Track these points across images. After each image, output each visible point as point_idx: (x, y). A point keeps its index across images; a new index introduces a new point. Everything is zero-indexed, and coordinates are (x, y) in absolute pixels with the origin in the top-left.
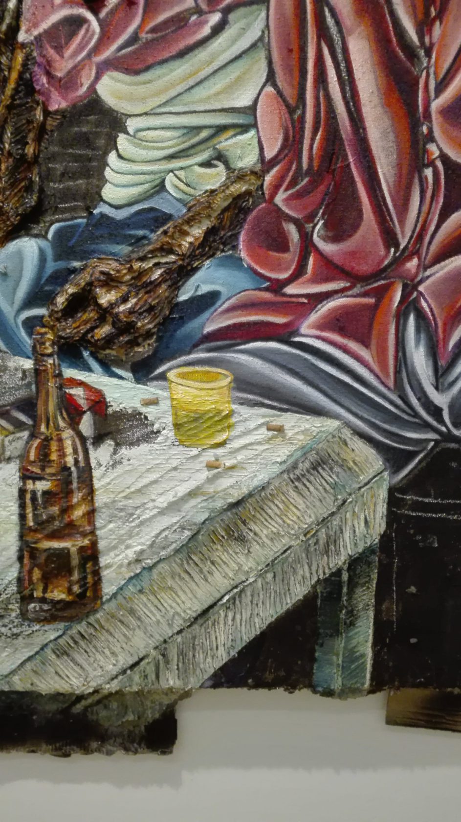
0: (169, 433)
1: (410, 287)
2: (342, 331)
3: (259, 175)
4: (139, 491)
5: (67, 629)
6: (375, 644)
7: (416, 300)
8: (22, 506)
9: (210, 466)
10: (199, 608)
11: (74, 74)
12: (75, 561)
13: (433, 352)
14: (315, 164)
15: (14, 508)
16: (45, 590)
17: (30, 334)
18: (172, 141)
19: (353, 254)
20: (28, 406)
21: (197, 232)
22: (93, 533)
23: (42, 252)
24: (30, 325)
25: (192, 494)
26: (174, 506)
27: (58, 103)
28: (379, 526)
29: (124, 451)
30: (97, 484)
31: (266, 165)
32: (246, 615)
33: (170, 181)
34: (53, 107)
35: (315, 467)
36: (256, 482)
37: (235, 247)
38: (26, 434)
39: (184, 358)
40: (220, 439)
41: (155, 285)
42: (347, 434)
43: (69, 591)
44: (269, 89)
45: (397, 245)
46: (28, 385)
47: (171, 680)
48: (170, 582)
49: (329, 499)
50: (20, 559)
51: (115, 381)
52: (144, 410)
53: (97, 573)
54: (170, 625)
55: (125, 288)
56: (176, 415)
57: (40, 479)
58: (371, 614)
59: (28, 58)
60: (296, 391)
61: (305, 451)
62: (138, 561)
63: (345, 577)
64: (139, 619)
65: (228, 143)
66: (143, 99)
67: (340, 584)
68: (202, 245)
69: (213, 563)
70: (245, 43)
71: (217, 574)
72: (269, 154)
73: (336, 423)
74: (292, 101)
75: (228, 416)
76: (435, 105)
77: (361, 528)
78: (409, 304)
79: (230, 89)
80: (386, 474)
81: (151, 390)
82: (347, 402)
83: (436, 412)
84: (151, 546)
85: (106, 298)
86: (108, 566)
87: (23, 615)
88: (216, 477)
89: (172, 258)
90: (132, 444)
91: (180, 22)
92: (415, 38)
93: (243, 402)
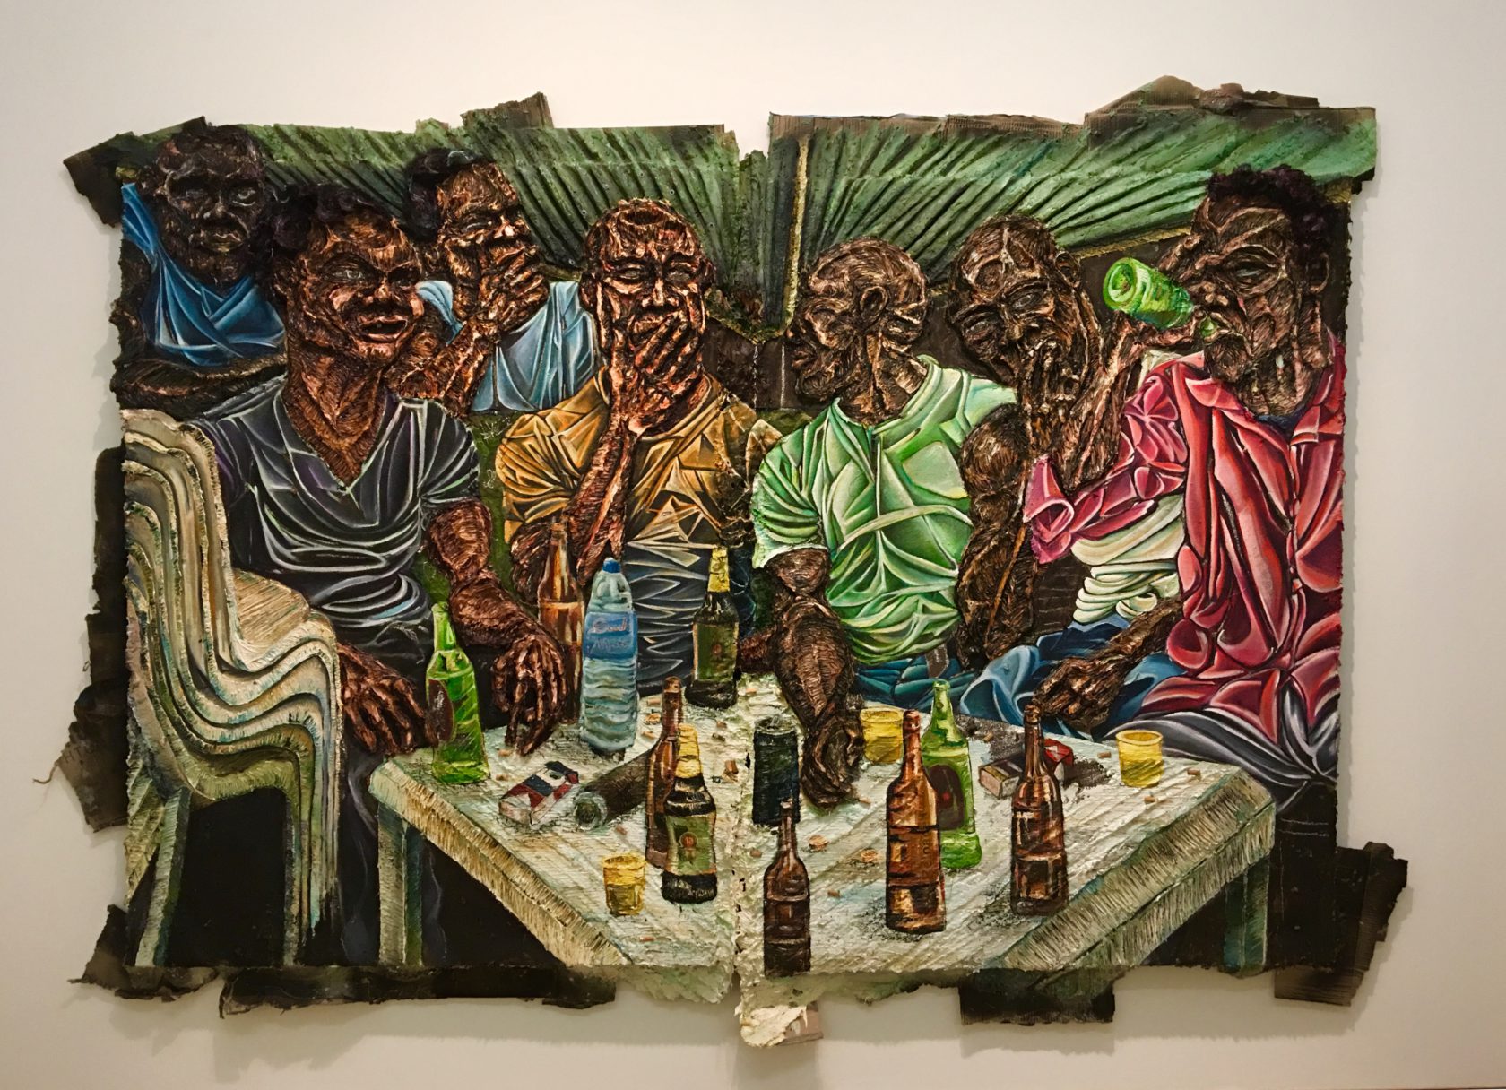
0: (1118, 777)
1: (1286, 673)
2: (1239, 704)
3: (1181, 603)
4: (1096, 819)
5: (1043, 921)
6: (1268, 931)
7: (1291, 682)
8: (1014, 830)
9: (1147, 801)
10: (1138, 905)
11: (1057, 540)
12: (1051, 871)
13: (1304, 718)
14: (1218, 594)
15: (1009, 832)
16: (1028, 893)
17: (1022, 709)
18: (1121, 581)
19: (1245, 652)
20: (1020, 759)
21: (1138, 639)
22: (1063, 850)
23: (1032, 654)
24: (1022, 703)
25: (1134, 821)
26: (1121, 831)
27: (1046, 559)
28: (1270, 843)
29: (1085, 791)
30: (1066, 814)
31: (1184, 595)
32: (1173, 910)
33: (1119, 606)
34: (1043, 562)
35: (1223, 800)
36: (1180, 812)
37: (1163, 648)
38: (1017, 779)
39: (1128, 724)
40: (1154, 781)
41: (1109, 674)
42: (1245, 776)
43: (1047, 893)
44: (1186, 547)
45: (1275, 645)
46: (1020, 745)
47: (1120, 960)
48: (1117, 887)
49: (1233, 824)
50: (1012, 869)
51: (1079, 741)
52: (1100, 761)
53: (1065, 880)
54: (1117, 918)
55: (1088, 678)
56: (1123, 764)
57: (1027, 810)
58: (1265, 908)
59: (1028, 534)
60: (1208, 746)
61: (1215, 789)
62: (1094, 870)
63: (1246, 880)
64: (1095, 914)
65: (1157, 582)
66: (1101, 556)
67: (1242, 887)
68: (1141, 648)
69: (1149, 871)
70: (1170, 519)
71: (1152, 880)
72: (1186, 588)
73: (1237, 769)
74: (1202, 554)
75: (1159, 765)
76: (1298, 554)
77: (1256, 844)
78: (1286, 685)
79: (1160, 548)
80: (1274, 805)
81: (1104, 747)
82: (1244, 754)
83: (1308, 759)
84: (1104, 859)
85: (1077, 685)
86: (1073, 874)
87: (1014, 910)
88: (1152, 809)
89: (1121, 656)
90: (1094, 785)
91: (1126, 507)
92: (1283, 512)
93: (1170, 755)
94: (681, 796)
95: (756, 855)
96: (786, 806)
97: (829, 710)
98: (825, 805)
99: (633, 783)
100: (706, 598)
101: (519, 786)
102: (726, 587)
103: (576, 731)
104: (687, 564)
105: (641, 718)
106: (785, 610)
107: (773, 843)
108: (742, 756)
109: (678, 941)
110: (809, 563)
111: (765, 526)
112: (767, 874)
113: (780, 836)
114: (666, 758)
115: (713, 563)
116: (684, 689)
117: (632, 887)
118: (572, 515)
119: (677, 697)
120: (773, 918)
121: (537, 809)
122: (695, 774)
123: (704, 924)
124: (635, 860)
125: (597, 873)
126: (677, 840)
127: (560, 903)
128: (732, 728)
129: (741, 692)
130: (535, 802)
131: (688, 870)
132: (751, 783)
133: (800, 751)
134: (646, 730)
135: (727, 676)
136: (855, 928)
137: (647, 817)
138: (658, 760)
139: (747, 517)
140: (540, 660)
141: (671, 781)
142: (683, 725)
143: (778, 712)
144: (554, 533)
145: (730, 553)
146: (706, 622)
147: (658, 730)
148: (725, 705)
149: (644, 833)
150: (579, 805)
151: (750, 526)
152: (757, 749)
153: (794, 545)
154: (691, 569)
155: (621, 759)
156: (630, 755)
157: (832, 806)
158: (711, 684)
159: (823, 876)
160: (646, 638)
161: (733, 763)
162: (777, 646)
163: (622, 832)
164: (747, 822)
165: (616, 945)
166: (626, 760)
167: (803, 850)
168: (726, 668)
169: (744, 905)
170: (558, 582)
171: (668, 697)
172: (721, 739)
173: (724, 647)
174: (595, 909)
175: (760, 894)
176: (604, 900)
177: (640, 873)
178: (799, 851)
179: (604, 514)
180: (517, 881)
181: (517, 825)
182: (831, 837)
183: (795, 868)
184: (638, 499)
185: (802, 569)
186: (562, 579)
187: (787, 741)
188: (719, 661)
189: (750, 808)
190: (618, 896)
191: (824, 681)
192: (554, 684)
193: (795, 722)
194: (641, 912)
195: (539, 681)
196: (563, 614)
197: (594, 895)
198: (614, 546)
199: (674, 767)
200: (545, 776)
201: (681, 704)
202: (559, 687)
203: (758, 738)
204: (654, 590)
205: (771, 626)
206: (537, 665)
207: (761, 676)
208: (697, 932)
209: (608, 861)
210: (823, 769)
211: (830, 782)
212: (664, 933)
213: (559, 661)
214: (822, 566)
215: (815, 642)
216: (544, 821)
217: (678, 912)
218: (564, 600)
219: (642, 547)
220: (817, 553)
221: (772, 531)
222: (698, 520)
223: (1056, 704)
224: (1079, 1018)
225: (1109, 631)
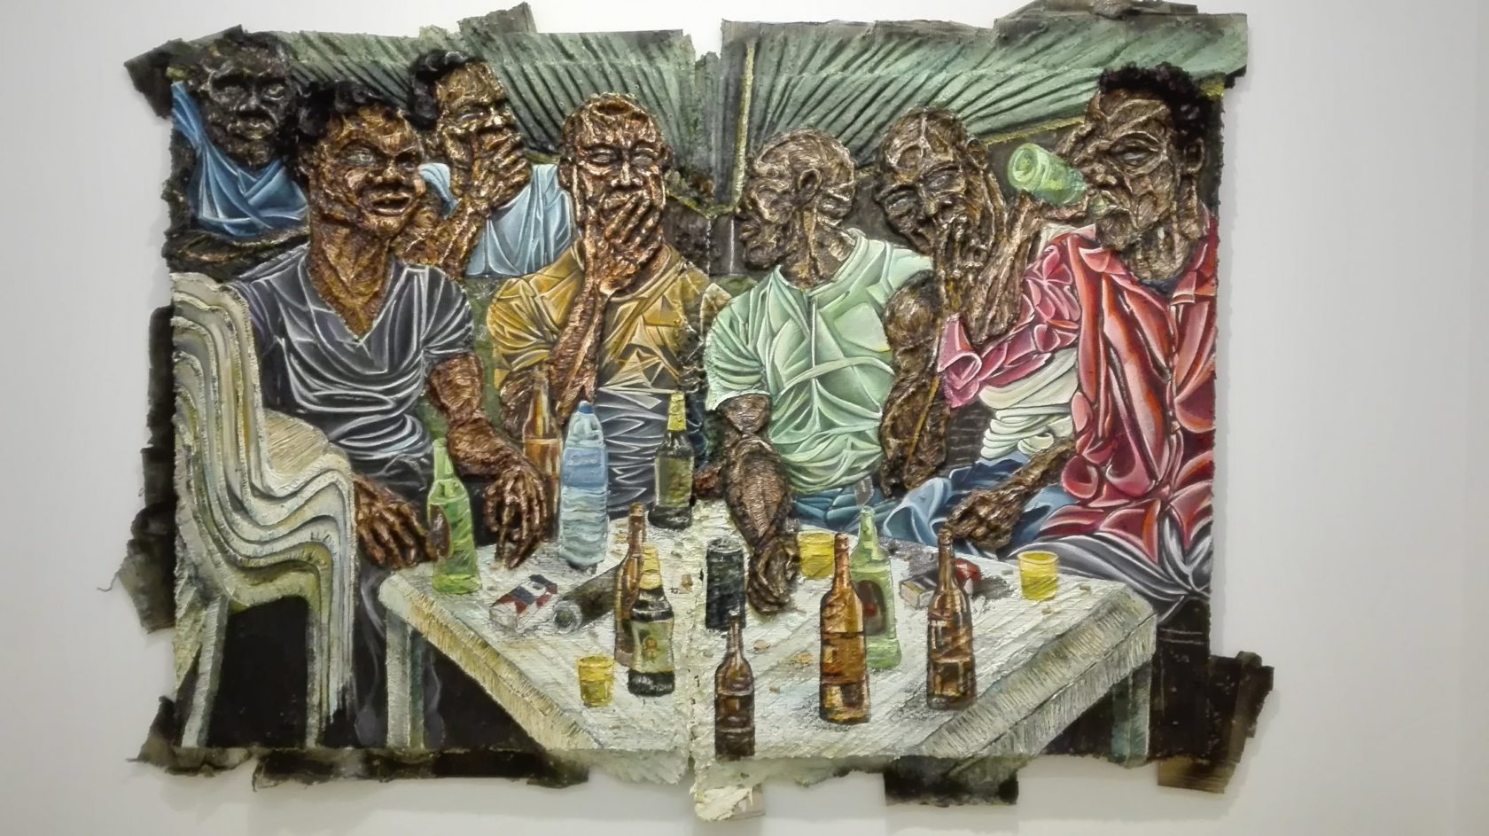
0: (1019, 591)
1: (1165, 503)
2: (1125, 528)
3: (1073, 441)
4: (1000, 628)
5: (955, 715)
6: (1151, 726)
7: (1170, 510)
8: (929, 637)
9: (1045, 612)
10: (1037, 702)
11: (966, 388)
12: (961, 671)
13: (1181, 541)
14: (1107, 435)
15: (925, 638)
16: (942, 690)
17: (936, 532)
18: (1022, 423)
19: (1129, 484)
20: (934, 575)
21: (1037, 472)
22: (971, 654)
23: (945, 485)
24: (937, 527)
25: (1033, 629)
26: (1022, 637)
27: (957, 403)
28: (1152, 649)
29: (991, 603)
30: (974, 623)
31: (1077, 435)
32: (1067, 707)
33: (1020, 445)
34: (954, 406)
35: (1110, 612)
36: (1074, 622)
37: (1058, 481)
38: (932, 592)
39: (1028, 546)
40: (1050, 595)
41: (1011, 503)
42: (1130, 591)
43: (958, 691)
44: (1079, 393)
45: (1156, 479)
46: (935, 563)
47: (1021, 749)
48: (1019, 686)
49: (1120, 633)
50: (928, 669)
51: (986, 560)
52: (1004, 577)
53: (973, 680)
54: (1019, 713)
55: (993, 505)
56: (1023, 581)
57: (940, 619)
58: (1148, 706)
59: (941, 381)
60: (1099, 565)
61: (1104, 602)
62: (999, 672)
63: (1131, 682)
64: (1000, 709)
65: (1053, 423)
66: (1005, 400)
67: (1127, 687)
68: (1039, 480)
69: (1047, 673)
70: (1064, 369)
71: (1048, 680)
72: (1079, 429)
73: (1123, 585)
74: (1092, 399)
75: (1056, 581)
76: (1176, 400)
77: (1140, 651)
78: (1165, 513)
79: (1055, 394)
80: (1155, 616)
81: (1007, 565)
82: (1129, 572)
83: (1184, 577)
84: (1007, 662)
85: (983, 511)
86: (980, 675)
87: (929, 705)
88: (1049, 618)
89: (1022, 487)
90: (996, 598)
91: (1027, 359)
92: (1164, 363)
93: (1064, 572)
94: (643, 605)
95: (708, 655)
96: (734, 613)
97: (771, 532)
98: (767, 613)
99: (604, 593)
100: (666, 436)
101: (506, 595)
102: (682, 426)
103: (555, 549)
104: (650, 407)
105: (611, 538)
106: (733, 445)
107: (723, 644)
108: (696, 571)
109: (642, 729)
110: (754, 406)
111: (717, 375)
112: (717, 672)
113: (729, 639)
114: (632, 573)
115: (672, 405)
116: (647, 512)
117: (602, 683)
118: (552, 364)
119: (640, 519)
120: (723, 710)
121: (521, 615)
122: (656, 585)
123: (663, 714)
124: (605, 659)
125: (572, 670)
126: (641, 641)
127: (541, 696)
128: (688, 546)
129: (696, 516)
130: (520, 608)
131: (651, 667)
132: (704, 594)
133: (746, 567)
134: (615, 548)
135: (684, 502)
136: (793, 720)
137: (616, 623)
138: (625, 573)
139: (701, 367)
140: (524, 487)
141: (636, 591)
142: (647, 544)
143: (727, 533)
144: (537, 380)
145: (687, 397)
146: (665, 456)
147: (625, 547)
148: (682, 527)
149: (613, 636)
150: (558, 612)
151: (703, 375)
152: (710, 565)
153: (741, 391)
154: (653, 411)
155: (593, 572)
156: (601, 570)
157: (773, 613)
158: (670, 509)
159: (766, 673)
160: (614, 469)
161: (689, 576)
162: (726, 477)
163: (594, 635)
164: (701, 627)
165: (589, 732)
166: (598, 573)
167: (749, 651)
168: (682, 495)
169: (697, 698)
170: (540, 422)
171: (635, 520)
172: (678, 555)
173: (681, 478)
174: (570, 701)
175: (711, 689)
176: (579, 693)
177: (609, 671)
178: (745, 652)
179: (580, 363)
180: (504, 676)
181: (505, 629)
182: (772, 641)
183: (741, 667)
184: (607, 351)
185: (749, 411)
186: (544, 419)
187: (735, 558)
188: (676, 489)
189: (703, 615)
190: (591, 690)
191: (767, 507)
192: (537, 508)
193: (742, 542)
194: (610, 704)
195: (524, 506)
196: (544, 449)
197: (571, 689)
198: (587, 390)
199: (638, 580)
200: (529, 587)
201: (644, 526)
202: (541, 511)
203: (710, 555)
204: (623, 428)
205: (721, 460)
206: (523, 492)
207: (713, 501)
208: (657, 721)
209: (582, 660)
210: (765, 582)
211: (770, 593)
212: (629, 722)
213: (541, 489)
214: (765, 409)
215: (759, 474)
216: (528, 626)
217: (642, 704)
218: (546, 436)
219: (611, 392)
220: (761, 398)
221: (722, 378)
222: (659, 370)
223: (965, 527)
224: (987, 801)
225: (1011, 466)
